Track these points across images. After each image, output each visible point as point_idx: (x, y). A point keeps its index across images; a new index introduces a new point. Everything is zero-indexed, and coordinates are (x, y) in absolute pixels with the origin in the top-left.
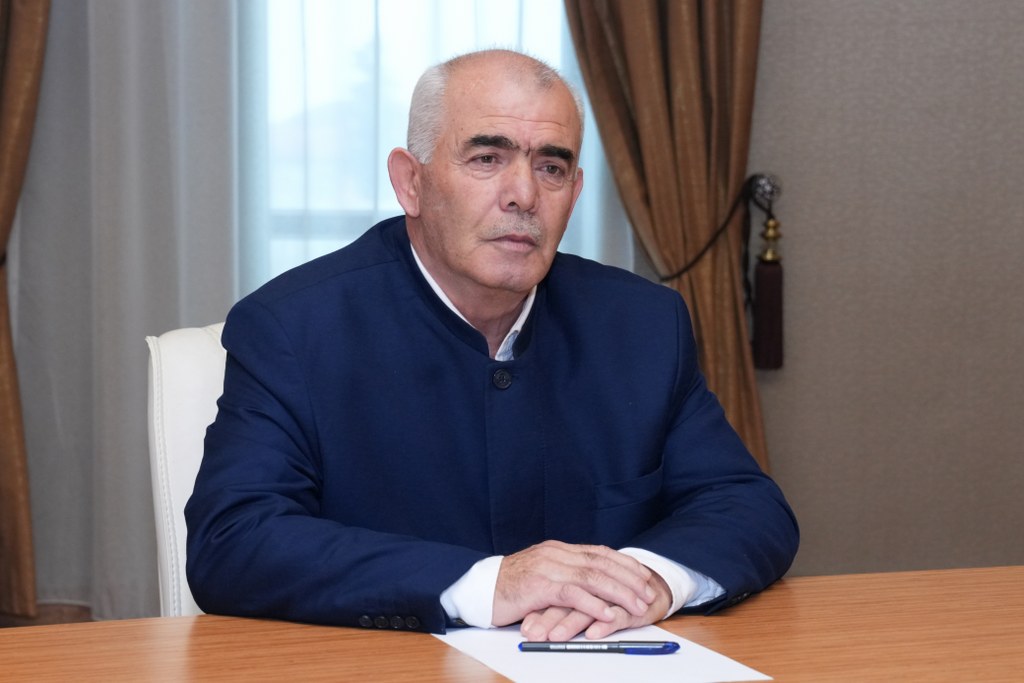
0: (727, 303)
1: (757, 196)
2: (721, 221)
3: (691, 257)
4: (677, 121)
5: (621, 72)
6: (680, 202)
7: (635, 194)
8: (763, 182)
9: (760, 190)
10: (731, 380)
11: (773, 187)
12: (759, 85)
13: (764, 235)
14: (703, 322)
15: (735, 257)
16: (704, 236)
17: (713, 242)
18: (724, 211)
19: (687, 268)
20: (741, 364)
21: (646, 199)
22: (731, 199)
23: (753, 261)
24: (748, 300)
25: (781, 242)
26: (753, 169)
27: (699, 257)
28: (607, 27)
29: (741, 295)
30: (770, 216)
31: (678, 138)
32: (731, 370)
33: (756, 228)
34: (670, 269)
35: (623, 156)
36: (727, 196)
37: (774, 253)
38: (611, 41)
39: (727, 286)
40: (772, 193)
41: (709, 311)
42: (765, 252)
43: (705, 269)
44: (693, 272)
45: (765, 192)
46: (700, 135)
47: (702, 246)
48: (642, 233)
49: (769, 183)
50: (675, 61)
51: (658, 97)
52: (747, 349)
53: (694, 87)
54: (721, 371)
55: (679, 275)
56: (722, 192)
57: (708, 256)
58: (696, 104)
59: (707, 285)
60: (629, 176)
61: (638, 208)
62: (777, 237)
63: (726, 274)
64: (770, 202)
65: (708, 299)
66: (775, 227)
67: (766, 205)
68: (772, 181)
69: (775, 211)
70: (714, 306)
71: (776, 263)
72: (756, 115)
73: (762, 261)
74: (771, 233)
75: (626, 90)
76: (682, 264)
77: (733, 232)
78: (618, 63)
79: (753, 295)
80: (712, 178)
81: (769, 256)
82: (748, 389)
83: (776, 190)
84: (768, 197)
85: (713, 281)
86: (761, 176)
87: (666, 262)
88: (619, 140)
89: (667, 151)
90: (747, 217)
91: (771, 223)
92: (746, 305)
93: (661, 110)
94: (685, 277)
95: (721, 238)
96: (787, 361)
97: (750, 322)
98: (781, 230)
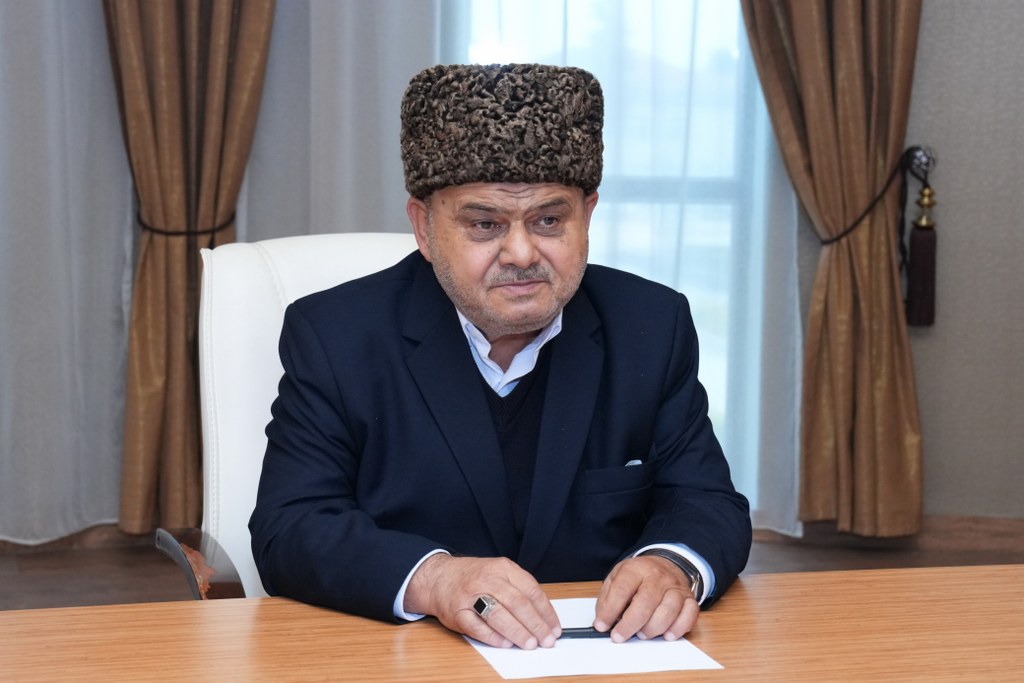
0: (883, 265)
1: (914, 167)
2: (879, 190)
3: (849, 223)
4: (839, 98)
5: (789, 52)
6: (841, 174)
7: (799, 164)
8: (919, 154)
9: (916, 162)
10: (885, 335)
11: (929, 158)
12: (918, 63)
13: (919, 203)
14: (860, 283)
15: (891, 224)
16: (862, 203)
17: (871, 209)
18: (881, 181)
19: (846, 233)
20: (894, 321)
21: (809, 168)
22: (888, 169)
23: (908, 227)
24: (904, 261)
25: (936, 209)
26: (911, 141)
27: (857, 223)
28: (778, 10)
29: (896, 258)
30: (926, 185)
31: (840, 113)
32: (885, 326)
33: (912, 196)
34: (831, 234)
35: (789, 130)
36: (885, 166)
37: (928, 219)
38: (781, 24)
39: (883, 249)
40: (927, 164)
41: (866, 272)
42: (920, 218)
43: (862, 233)
44: (851, 236)
45: (921, 163)
46: (861, 111)
47: (860, 213)
48: (805, 200)
49: (925, 154)
50: (839, 43)
51: (822, 76)
52: (901, 307)
53: (857, 66)
54: (876, 327)
55: (838, 239)
56: (880, 162)
57: (866, 222)
58: (858, 83)
59: (864, 249)
60: (794, 148)
61: (803, 178)
62: (931, 205)
63: (883, 238)
64: (926, 173)
65: (865, 262)
66: (930, 196)
67: (922, 176)
68: (928, 153)
69: (931, 181)
70: (870, 266)
71: (930, 228)
72: (915, 92)
73: (917, 227)
74: (926, 200)
75: (794, 69)
76: (841, 229)
77: (890, 200)
78: (786, 43)
79: (908, 258)
80: (872, 149)
81: (924, 222)
82: (900, 344)
83: (931, 161)
84: (924, 167)
85: (870, 246)
86: (918, 149)
87: (827, 228)
88: (785, 115)
89: (830, 125)
90: (904, 187)
91: (927, 191)
92: (900, 269)
93: (825, 87)
94: (844, 240)
95: (879, 204)
96: (939, 319)
97: (905, 282)
98: (936, 198)
